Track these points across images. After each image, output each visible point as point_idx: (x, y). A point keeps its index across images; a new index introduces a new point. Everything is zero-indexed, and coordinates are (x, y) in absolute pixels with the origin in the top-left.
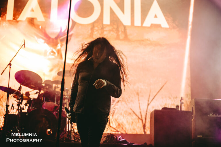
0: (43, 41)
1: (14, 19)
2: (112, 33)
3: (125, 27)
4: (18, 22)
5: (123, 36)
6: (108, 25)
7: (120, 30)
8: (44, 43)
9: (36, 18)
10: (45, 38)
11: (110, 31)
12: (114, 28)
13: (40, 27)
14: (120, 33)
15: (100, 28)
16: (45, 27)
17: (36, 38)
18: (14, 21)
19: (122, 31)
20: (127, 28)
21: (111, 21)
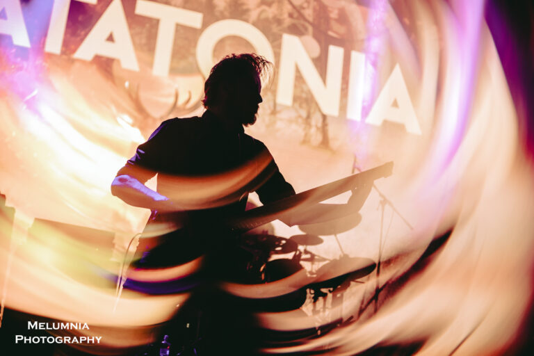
0: (131, 121)
1: (63, 53)
2: (294, 127)
3: (324, 117)
4: (73, 61)
5: (319, 138)
6: (286, 107)
7: (313, 122)
8: (133, 125)
9: (118, 61)
10: (136, 114)
11: (290, 121)
12: (300, 116)
13: (127, 84)
14: (313, 130)
15: (269, 111)
16: (138, 87)
17: (113, 109)
18: (64, 57)
19: (316, 126)
20: (329, 121)
21: (295, 99)
